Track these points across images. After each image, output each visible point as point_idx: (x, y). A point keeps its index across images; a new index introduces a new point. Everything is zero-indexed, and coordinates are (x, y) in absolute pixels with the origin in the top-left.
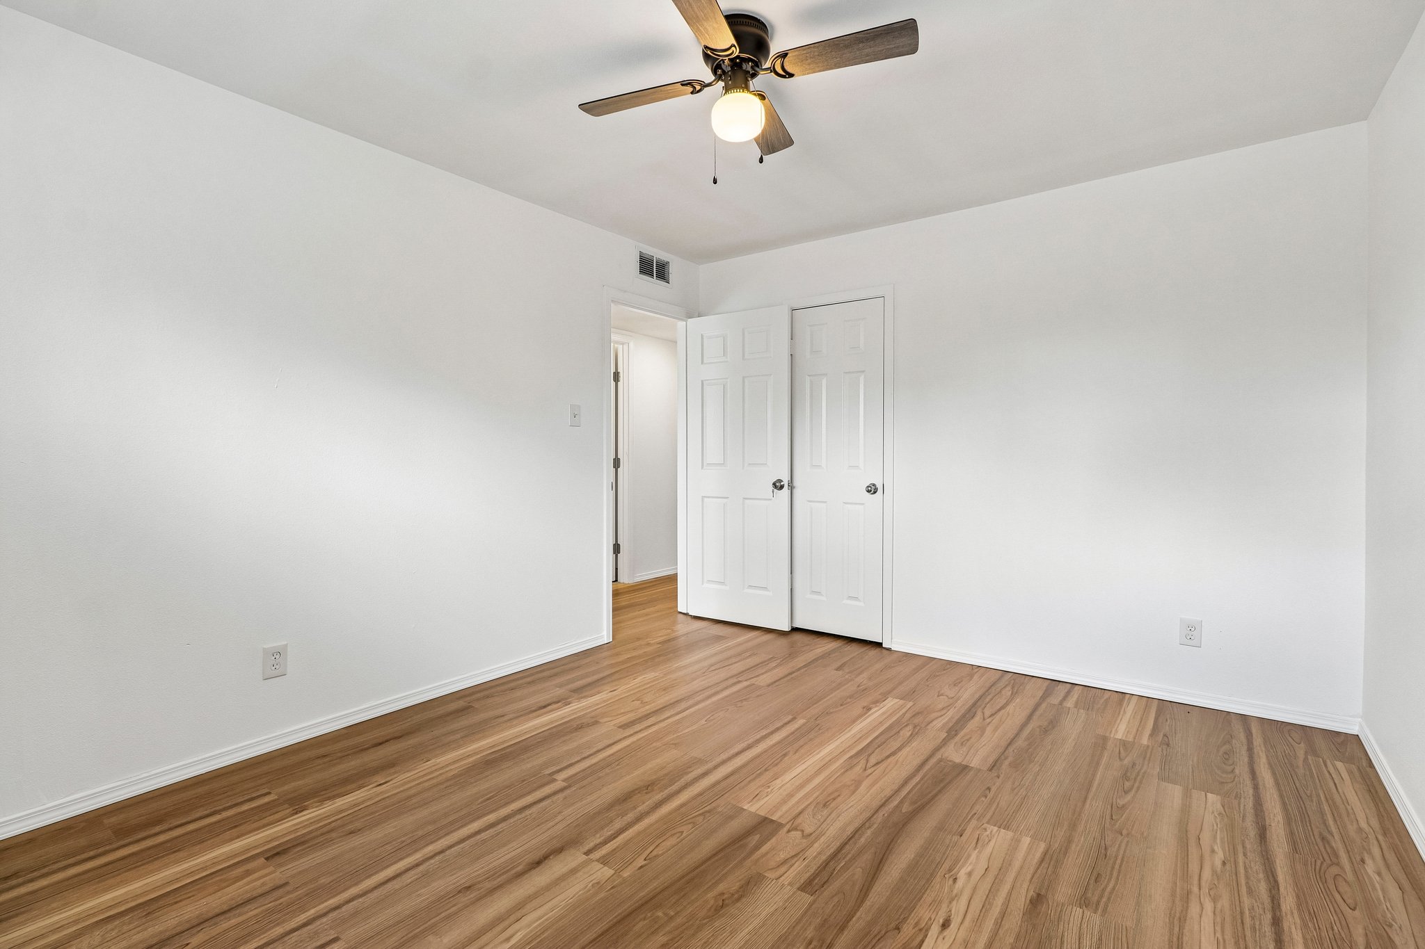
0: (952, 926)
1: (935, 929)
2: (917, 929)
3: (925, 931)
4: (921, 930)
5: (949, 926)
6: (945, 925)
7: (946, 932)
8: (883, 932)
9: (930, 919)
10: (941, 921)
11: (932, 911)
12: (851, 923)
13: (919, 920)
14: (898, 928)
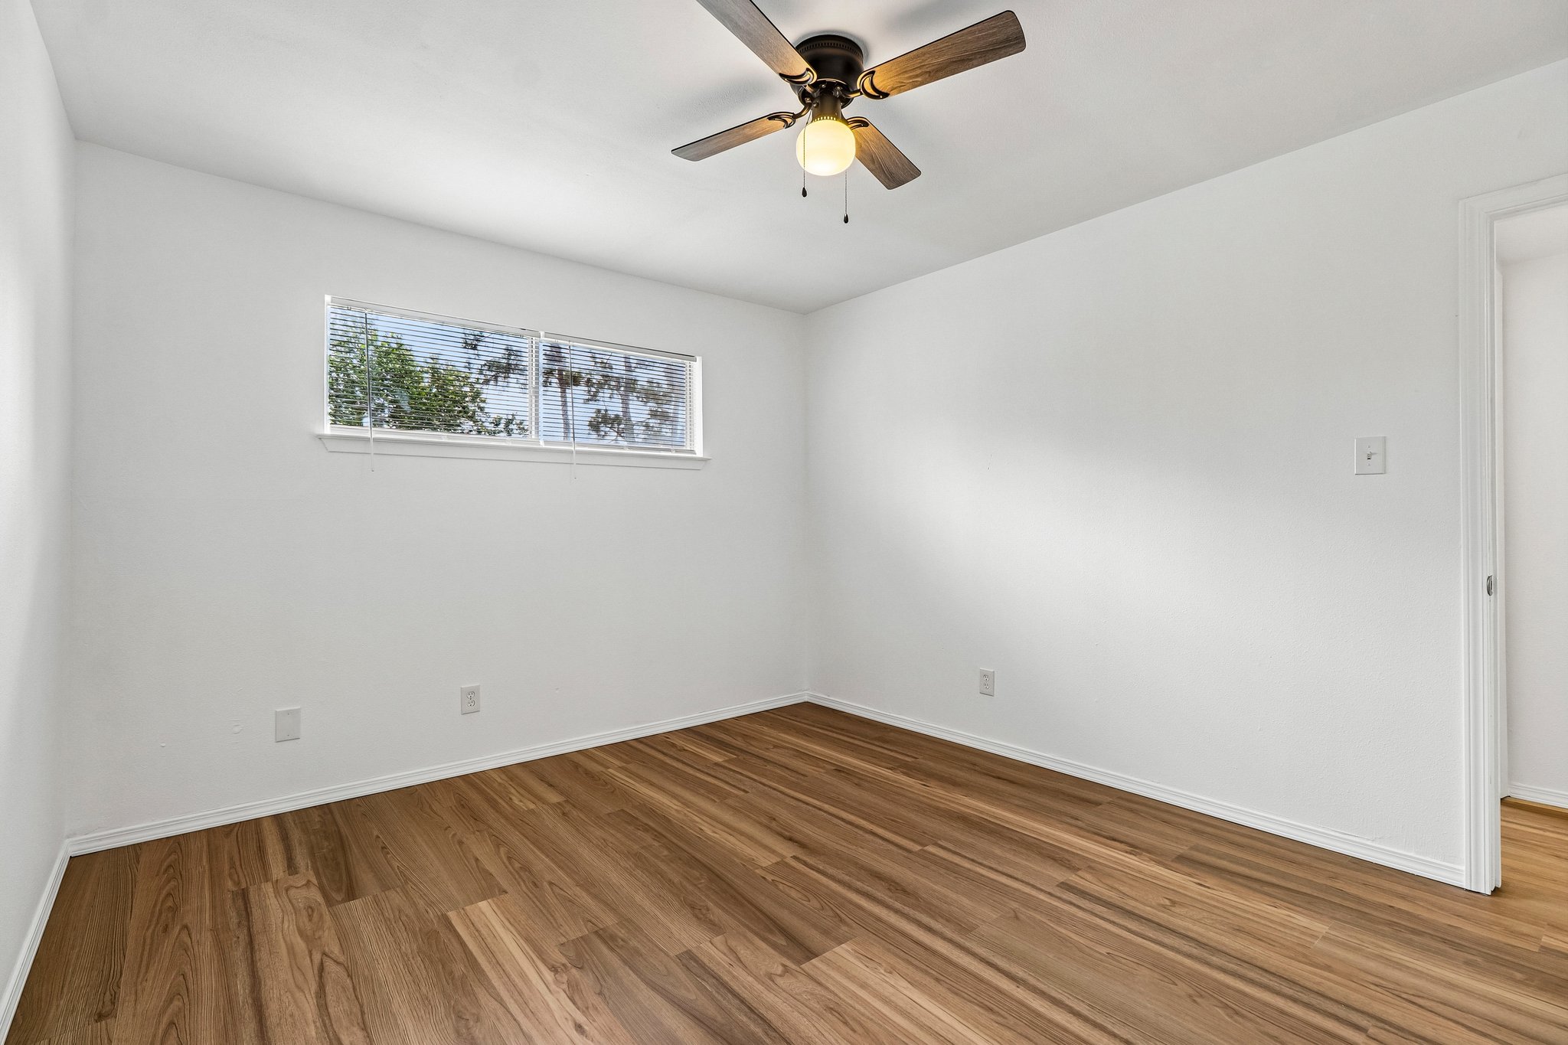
0: (575, 1032)
1: (581, 1018)
2: (591, 1006)
3: (585, 1011)
4: (587, 1008)
5: (576, 1030)
6: (579, 1028)
7: (571, 1024)
8: (603, 983)
9: (594, 1021)
10: (586, 1028)
11: (602, 1027)
12: (627, 968)
13: (598, 1012)
14: (600, 994)
